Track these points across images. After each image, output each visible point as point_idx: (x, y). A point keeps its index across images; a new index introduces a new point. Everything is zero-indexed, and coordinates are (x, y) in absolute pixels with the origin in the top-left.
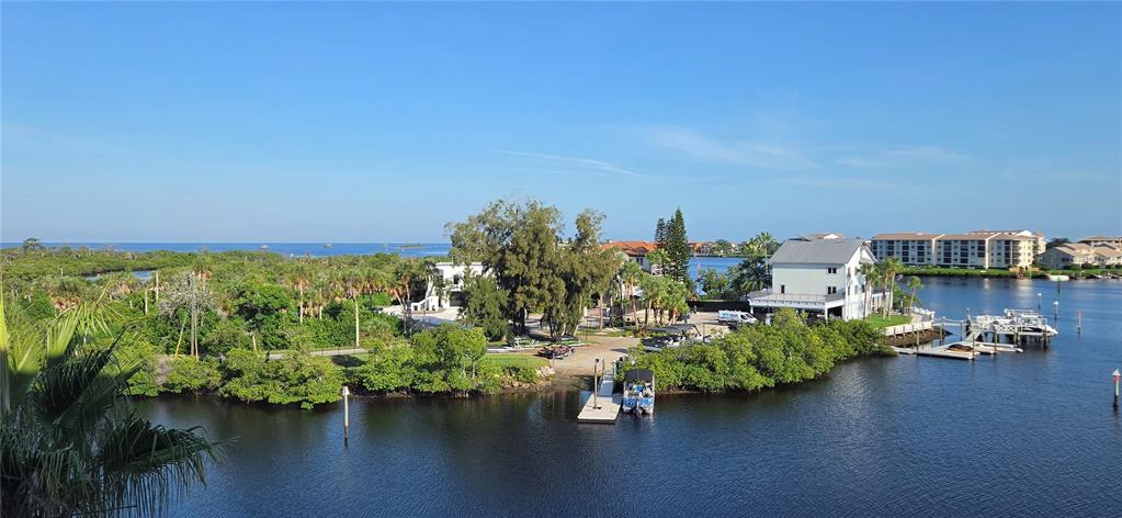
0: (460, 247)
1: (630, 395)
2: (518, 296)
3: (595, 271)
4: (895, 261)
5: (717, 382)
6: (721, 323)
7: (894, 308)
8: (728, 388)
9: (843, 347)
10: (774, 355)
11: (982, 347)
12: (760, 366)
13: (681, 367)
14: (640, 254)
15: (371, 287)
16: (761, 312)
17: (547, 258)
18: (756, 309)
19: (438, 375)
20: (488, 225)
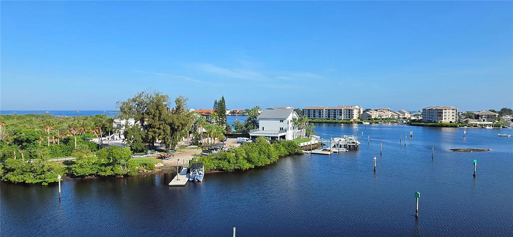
0: (125, 111)
1: (193, 174)
2: (149, 133)
3: (183, 122)
4: (305, 117)
5: (232, 167)
6: (238, 142)
7: (306, 135)
8: (235, 169)
9: (284, 151)
10: (254, 155)
11: (335, 150)
12: (249, 160)
13: (216, 161)
14: (207, 115)
15: (84, 130)
16: (254, 138)
17: (162, 117)
18: (252, 136)
19: (109, 168)
20: (137, 102)
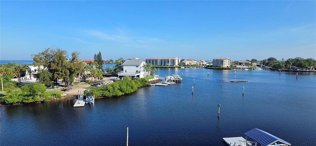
0: (36, 61)
1: (88, 99)
2: (55, 75)
3: (77, 68)
4: (151, 64)
5: (111, 95)
6: (111, 80)
7: (151, 75)
8: (113, 96)
9: (140, 84)
10: (124, 87)
11: (168, 83)
12: (121, 90)
13: (101, 91)
14: (90, 63)
15: (7, 73)
16: (121, 77)
17: (64, 64)
18: (119, 76)
19: (30, 98)
20: (45, 55)
